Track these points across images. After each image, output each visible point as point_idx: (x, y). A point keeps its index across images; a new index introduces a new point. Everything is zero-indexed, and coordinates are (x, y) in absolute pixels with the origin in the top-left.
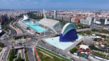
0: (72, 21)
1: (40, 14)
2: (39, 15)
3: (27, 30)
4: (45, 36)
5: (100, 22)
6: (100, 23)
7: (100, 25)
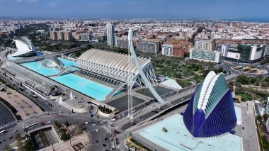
0: (163, 53)
1: (63, 34)
2: (60, 37)
3: (52, 98)
4: (131, 117)
5: (239, 55)
6: (238, 58)
7: (239, 61)
